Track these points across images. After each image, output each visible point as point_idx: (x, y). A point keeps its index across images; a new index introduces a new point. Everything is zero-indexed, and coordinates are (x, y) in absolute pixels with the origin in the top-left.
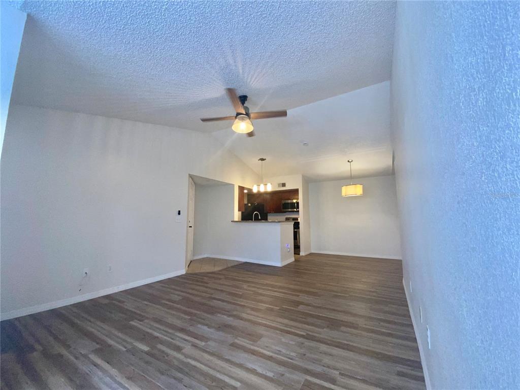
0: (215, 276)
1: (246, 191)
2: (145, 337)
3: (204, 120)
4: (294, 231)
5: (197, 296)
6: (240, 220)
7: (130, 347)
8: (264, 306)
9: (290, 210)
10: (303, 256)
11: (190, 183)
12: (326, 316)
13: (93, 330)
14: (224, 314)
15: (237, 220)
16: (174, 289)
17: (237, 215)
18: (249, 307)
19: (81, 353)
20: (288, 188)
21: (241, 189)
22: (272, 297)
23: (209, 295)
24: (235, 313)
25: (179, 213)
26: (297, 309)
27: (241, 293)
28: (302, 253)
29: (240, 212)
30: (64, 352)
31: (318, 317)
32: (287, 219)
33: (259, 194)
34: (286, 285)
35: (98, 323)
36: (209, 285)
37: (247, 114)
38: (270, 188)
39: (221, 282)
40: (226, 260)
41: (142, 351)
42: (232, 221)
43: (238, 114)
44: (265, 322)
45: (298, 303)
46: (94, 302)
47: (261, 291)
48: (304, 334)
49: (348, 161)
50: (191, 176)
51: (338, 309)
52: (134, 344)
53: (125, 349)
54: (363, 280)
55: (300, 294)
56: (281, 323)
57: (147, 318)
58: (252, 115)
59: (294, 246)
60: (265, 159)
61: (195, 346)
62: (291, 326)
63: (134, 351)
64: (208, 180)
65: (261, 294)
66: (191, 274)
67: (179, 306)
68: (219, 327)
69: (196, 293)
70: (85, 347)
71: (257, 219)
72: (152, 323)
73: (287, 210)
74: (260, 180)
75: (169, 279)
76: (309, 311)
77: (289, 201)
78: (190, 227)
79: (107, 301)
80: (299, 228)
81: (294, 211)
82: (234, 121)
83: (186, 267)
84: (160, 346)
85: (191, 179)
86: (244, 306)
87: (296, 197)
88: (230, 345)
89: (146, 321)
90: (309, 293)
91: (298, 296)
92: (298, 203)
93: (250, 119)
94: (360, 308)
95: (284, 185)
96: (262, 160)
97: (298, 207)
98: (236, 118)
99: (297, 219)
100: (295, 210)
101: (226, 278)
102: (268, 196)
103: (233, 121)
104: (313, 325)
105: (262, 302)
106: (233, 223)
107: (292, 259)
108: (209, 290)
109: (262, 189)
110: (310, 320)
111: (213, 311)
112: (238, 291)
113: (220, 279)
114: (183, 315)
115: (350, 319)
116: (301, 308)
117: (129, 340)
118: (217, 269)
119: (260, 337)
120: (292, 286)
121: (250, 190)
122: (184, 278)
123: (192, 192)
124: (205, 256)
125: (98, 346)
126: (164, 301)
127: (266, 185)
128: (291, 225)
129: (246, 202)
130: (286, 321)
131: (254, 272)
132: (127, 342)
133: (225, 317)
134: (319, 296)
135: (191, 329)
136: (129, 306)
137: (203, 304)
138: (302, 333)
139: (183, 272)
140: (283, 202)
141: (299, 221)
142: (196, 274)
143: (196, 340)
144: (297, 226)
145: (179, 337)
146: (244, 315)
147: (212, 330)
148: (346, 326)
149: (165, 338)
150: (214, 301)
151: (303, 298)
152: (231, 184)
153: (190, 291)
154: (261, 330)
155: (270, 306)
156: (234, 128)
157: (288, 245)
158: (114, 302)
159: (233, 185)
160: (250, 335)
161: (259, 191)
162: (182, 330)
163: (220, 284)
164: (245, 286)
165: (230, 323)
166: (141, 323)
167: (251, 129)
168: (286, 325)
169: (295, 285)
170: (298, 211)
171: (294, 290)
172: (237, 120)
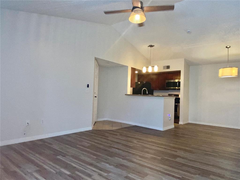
0: (113, 133)
1: (136, 72)
2: (67, 166)
3: (106, 13)
4: (175, 105)
5: (101, 144)
6: (132, 94)
7: (58, 171)
8: (149, 156)
9: (172, 88)
10: (181, 125)
11: (96, 65)
12: (199, 167)
13: (35, 159)
14: (120, 158)
15: (130, 94)
16: (84, 139)
17: (129, 90)
18: (137, 155)
19: (28, 172)
20: (171, 69)
21: (133, 70)
22: (155, 150)
23: (110, 145)
24: (128, 158)
25: (88, 86)
26: (175, 160)
27: (132, 146)
28: (181, 123)
29: (132, 88)
30: (18, 170)
31: (193, 167)
32: (170, 95)
33: (148, 75)
34: (167, 144)
35: (37, 155)
36: (109, 139)
37: (142, 8)
38: (156, 70)
39: (117, 137)
40: (121, 123)
41: (66, 174)
42: (125, 95)
43: (134, 8)
44: (150, 166)
45: (176, 157)
46: (33, 143)
47: (148, 146)
48: (181, 177)
49: (227, 47)
50: (96, 59)
51: (209, 163)
52: (61, 169)
53: (55, 172)
54: (232, 145)
55: (178, 151)
56: (163, 168)
57: (68, 155)
58: (145, 9)
59: (174, 116)
60: (154, 46)
61: (100, 175)
62: (170, 171)
63: (61, 174)
64: (108, 62)
65: (147, 148)
66: (96, 130)
67: (88, 150)
68: (116, 165)
69: (100, 142)
70: (30, 168)
71: (145, 94)
72: (71, 158)
73: (170, 88)
74: (148, 63)
75: (81, 132)
76: (185, 162)
77: (172, 81)
78: (95, 97)
79: (41, 143)
80: (179, 102)
81: (175, 89)
82: (131, 14)
83: (92, 125)
84: (77, 173)
85: (96, 61)
86: (134, 154)
87: (178, 77)
88: (124, 177)
89: (67, 157)
90: (185, 150)
91: (176, 152)
92: (179, 83)
93: (143, 11)
94: (227, 164)
95: (168, 67)
96: (151, 46)
97: (179, 86)
98: (132, 11)
99: (178, 95)
100: (177, 88)
101: (121, 135)
102: (154, 77)
103: (129, 13)
104: (187, 171)
105: (148, 153)
106: (127, 96)
107: (172, 126)
108: (109, 142)
109: (150, 70)
110: (184, 168)
111: (112, 155)
112: (130, 144)
113: (117, 135)
114: (92, 156)
115: (219, 171)
116: (178, 160)
117: (58, 167)
118: (114, 128)
119: (146, 175)
120: (172, 145)
121: (140, 71)
122: (92, 133)
123: (97, 71)
124: (106, 119)
125: (38, 169)
126: (78, 146)
127: (154, 67)
128: (172, 100)
129: (136, 81)
130: (166, 167)
131: (142, 133)
132: (57, 168)
133: (121, 159)
134: (193, 153)
135: (98, 165)
136: (56, 147)
137: (106, 150)
138: (179, 176)
139: (90, 128)
140: (167, 81)
141: (180, 97)
142: (99, 130)
143: (101, 171)
144: (177, 101)
145: (90, 169)
146: (135, 160)
147: (112, 167)
148: (214, 175)
149: (81, 168)
150: (113, 149)
151: (181, 153)
152: (126, 66)
153: (96, 141)
154: (147, 171)
155: (154, 156)
156: (130, 19)
157: (169, 115)
158: (46, 143)
159: (127, 66)
160: (138, 172)
161: (147, 72)
162: (91, 165)
163: (117, 139)
164: (135, 141)
165: (125, 164)
166: (64, 158)
167: (144, 19)
168: (166, 170)
169: (173, 144)
170: (179, 89)
171: (174, 148)
172: (133, 12)
